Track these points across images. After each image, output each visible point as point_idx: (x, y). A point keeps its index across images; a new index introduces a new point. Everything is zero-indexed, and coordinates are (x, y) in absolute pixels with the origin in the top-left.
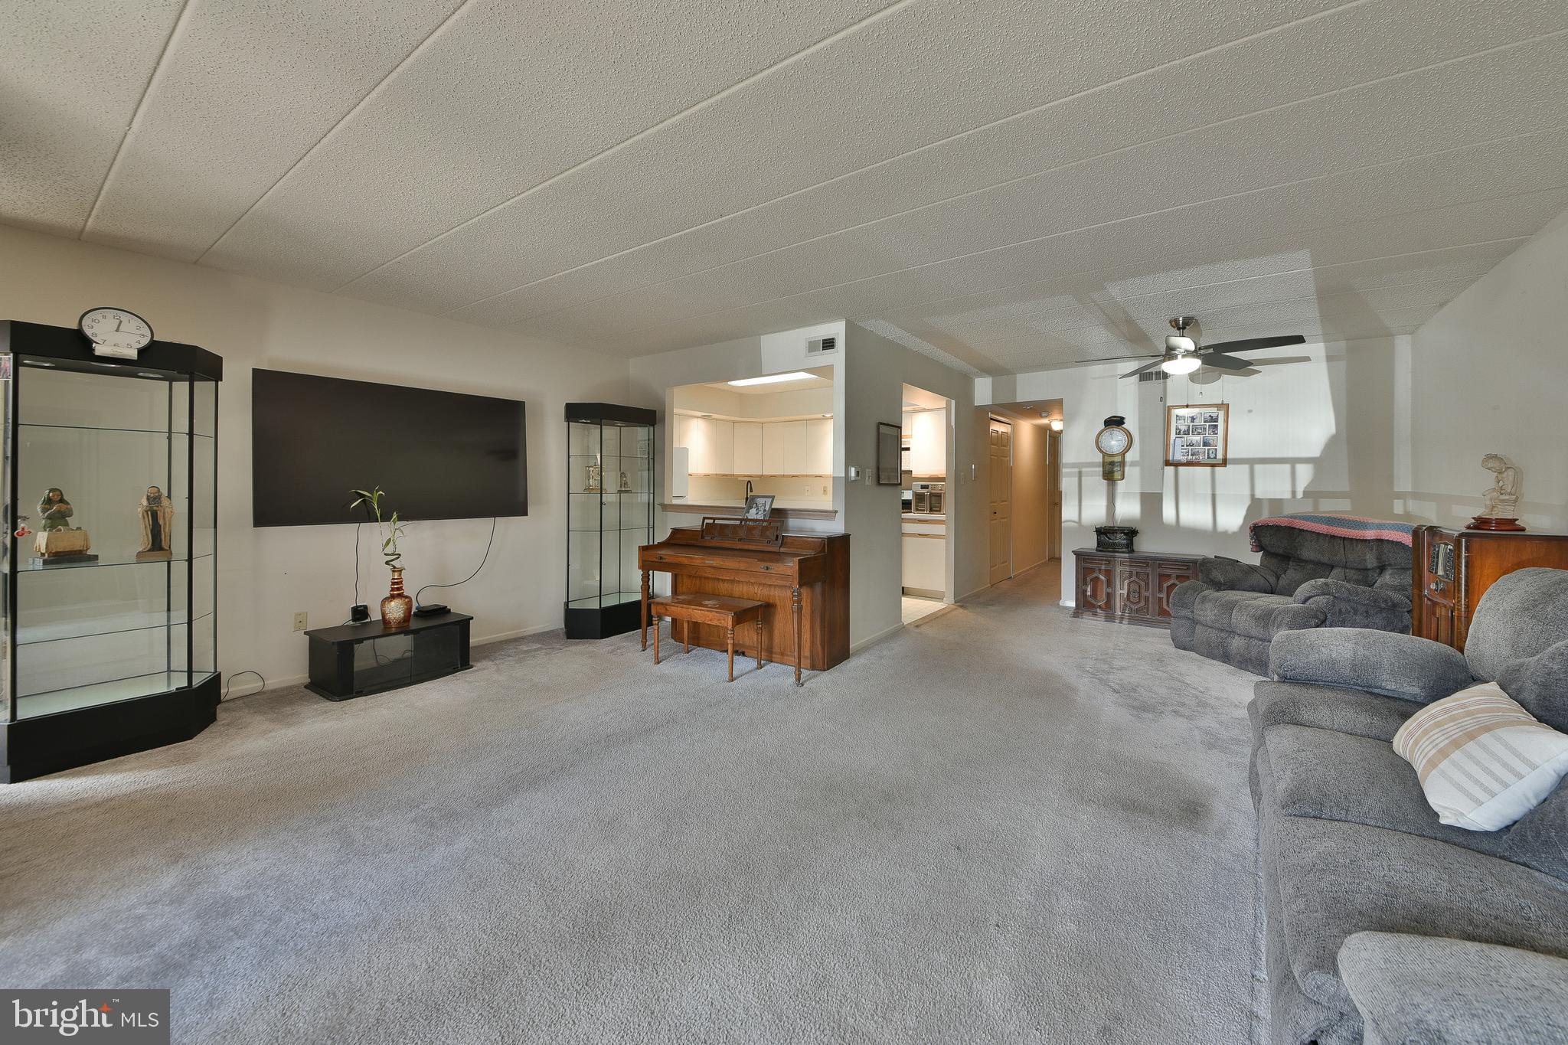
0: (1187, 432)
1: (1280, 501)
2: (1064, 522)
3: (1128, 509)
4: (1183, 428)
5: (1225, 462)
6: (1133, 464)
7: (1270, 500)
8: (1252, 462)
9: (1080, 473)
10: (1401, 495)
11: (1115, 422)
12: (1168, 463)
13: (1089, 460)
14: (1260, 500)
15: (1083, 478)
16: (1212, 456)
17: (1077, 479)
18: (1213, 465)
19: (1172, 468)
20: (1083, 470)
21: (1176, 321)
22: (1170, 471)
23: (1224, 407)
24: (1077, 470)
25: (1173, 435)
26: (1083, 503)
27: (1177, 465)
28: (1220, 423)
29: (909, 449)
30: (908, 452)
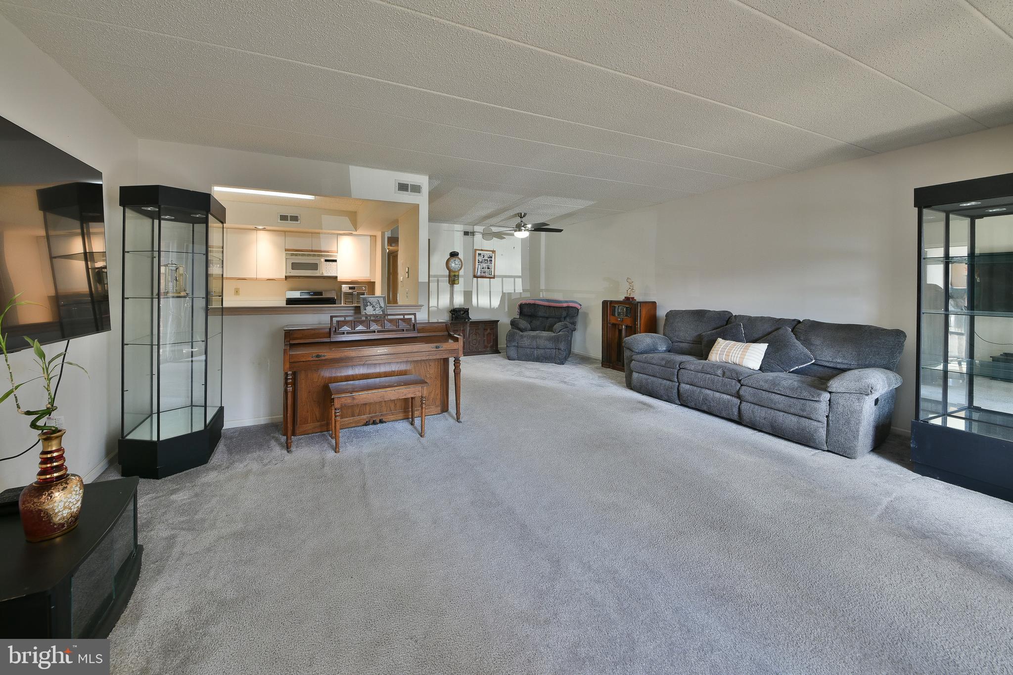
0: (482, 262)
1: (511, 293)
2: (431, 307)
3: (459, 301)
4: (480, 260)
5: (494, 278)
6: (462, 276)
7: (508, 293)
8: (503, 277)
9: (438, 280)
10: (542, 290)
11: (454, 255)
12: (475, 276)
13: (442, 274)
14: (505, 293)
15: (439, 283)
16: (490, 274)
17: (437, 283)
18: (490, 278)
19: (476, 279)
20: (440, 279)
21: (521, 214)
22: (475, 279)
23: (493, 252)
24: (436, 279)
25: (477, 263)
26: (439, 297)
27: (477, 277)
28: (493, 259)
29: (335, 261)
30: (334, 263)
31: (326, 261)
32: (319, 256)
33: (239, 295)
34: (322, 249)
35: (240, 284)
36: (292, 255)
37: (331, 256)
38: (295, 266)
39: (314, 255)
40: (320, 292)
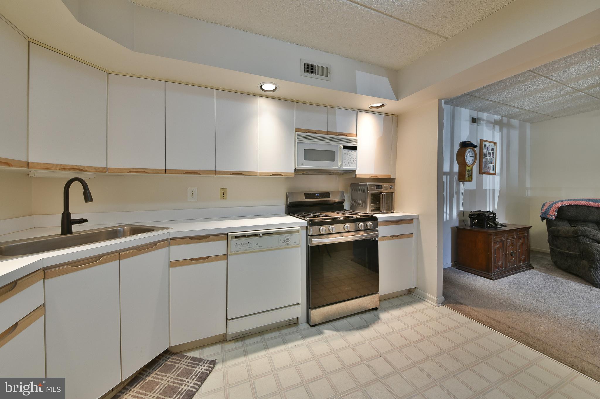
0: (486, 155)
4: (485, 153)
5: (496, 174)
11: (467, 145)
12: (480, 172)
16: (493, 169)
18: (493, 174)
23: (495, 144)
25: (483, 156)
27: (482, 174)
28: (495, 152)
29: (355, 148)
30: (354, 152)
31: (346, 147)
32: (337, 140)
33: (227, 198)
34: (339, 131)
35: (229, 182)
36: (305, 137)
37: (351, 141)
38: (309, 154)
39: (331, 139)
40: (327, 193)
